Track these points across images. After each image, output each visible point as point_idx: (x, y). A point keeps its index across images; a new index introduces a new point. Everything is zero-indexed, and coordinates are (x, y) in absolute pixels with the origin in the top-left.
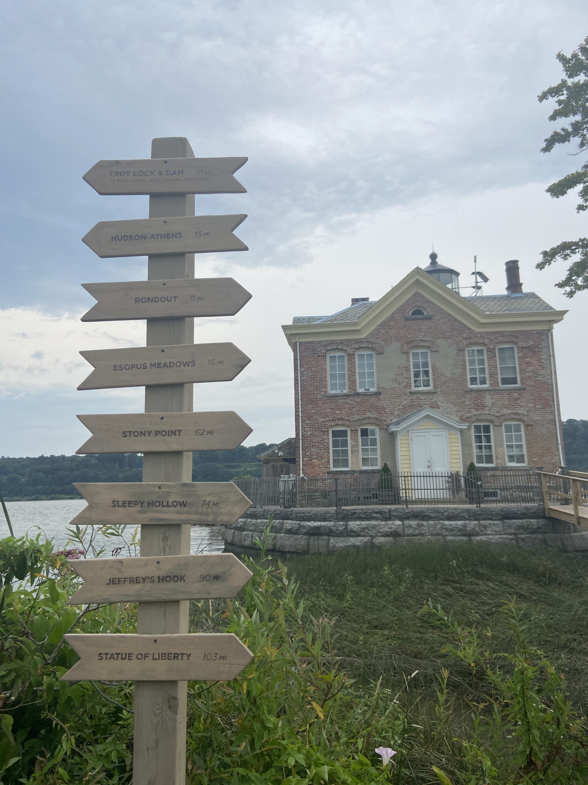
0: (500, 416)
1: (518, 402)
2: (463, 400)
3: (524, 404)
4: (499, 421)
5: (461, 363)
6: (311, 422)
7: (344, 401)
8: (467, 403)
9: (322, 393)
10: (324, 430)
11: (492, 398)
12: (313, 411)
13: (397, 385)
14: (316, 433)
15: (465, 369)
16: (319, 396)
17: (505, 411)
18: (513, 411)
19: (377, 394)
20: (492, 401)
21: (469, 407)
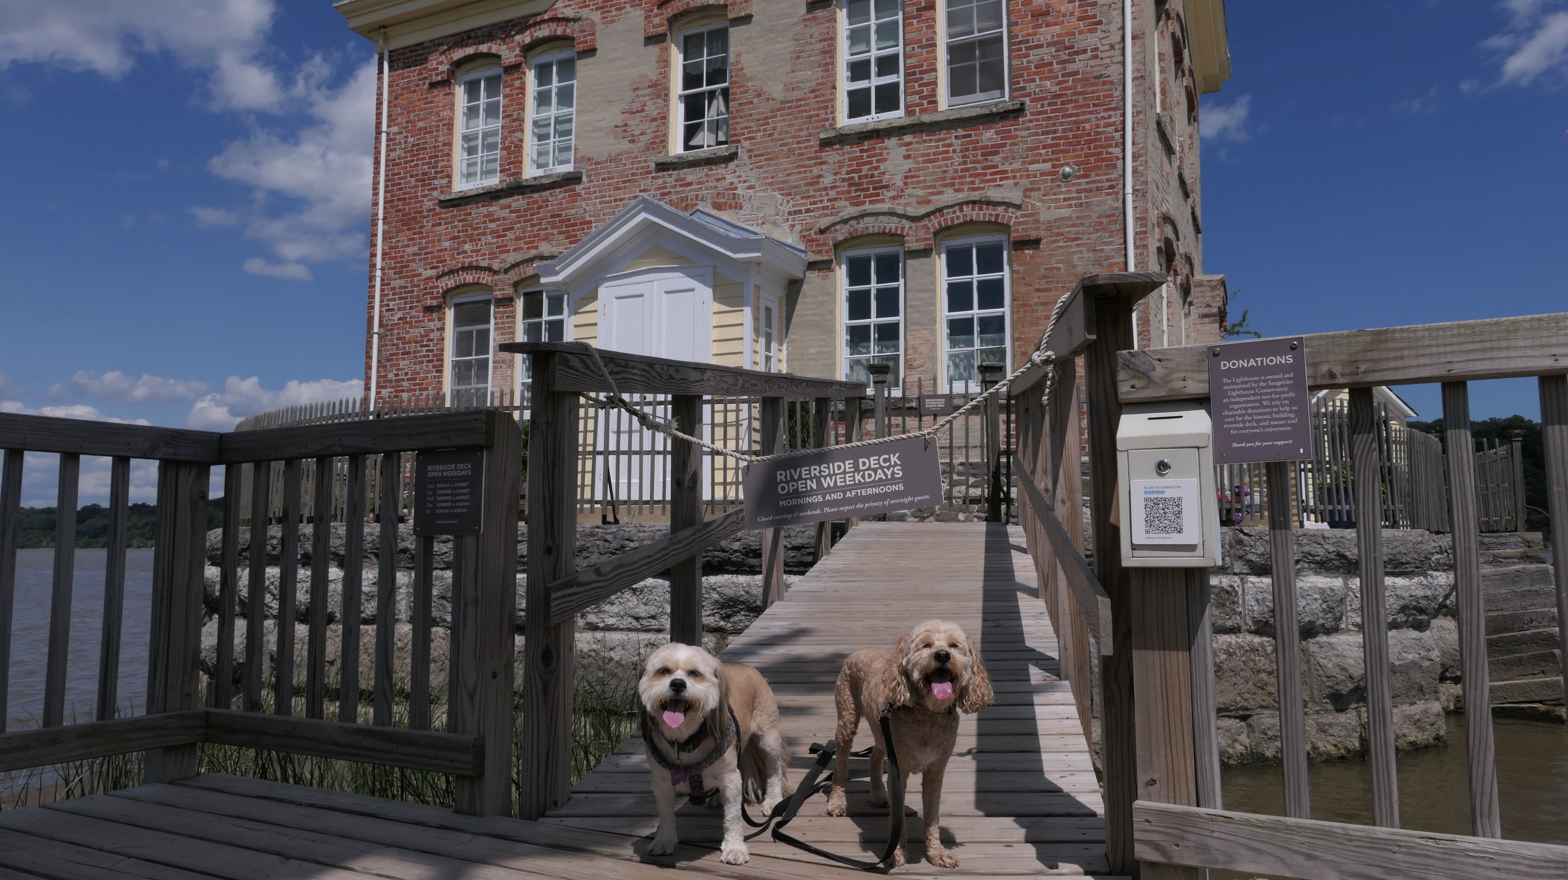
0: (928, 215)
1: (997, 159)
2: (816, 171)
3: (1017, 165)
4: (922, 234)
5: (819, 46)
6: (402, 282)
7: (483, 210)
8: (827, 180)
9: (435, 194)
10: (429, 302)
11: (907, 157)
12: (410, 250)
13: (625, 146)
14: (414, 313)
15: (829, 67)
16: (428, 204)
17: (949, 197)
18: (975, 196)
19: (572, 179)
20: (908, 164)
21: (832, 194)
